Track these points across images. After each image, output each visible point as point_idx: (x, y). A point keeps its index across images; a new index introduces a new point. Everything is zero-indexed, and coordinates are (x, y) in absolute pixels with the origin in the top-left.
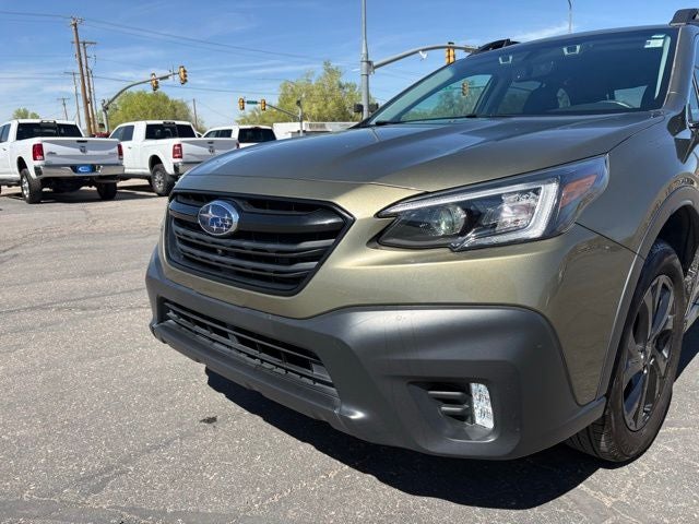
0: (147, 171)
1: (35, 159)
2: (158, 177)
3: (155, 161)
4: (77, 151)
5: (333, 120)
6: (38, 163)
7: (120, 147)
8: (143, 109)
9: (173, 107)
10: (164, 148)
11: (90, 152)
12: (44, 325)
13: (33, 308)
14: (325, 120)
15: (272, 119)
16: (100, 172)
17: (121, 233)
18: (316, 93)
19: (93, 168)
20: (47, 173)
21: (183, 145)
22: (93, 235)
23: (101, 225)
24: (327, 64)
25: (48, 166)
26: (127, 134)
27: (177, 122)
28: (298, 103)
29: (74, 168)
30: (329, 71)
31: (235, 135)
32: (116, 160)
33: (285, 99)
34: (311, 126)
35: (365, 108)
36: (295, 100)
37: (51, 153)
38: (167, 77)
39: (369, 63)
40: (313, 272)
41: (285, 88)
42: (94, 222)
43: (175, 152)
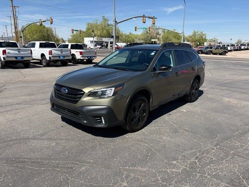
0: (40, 58)
1: (3, 55)
2: (44, 61)
3: (43, 55)
4: (17, 52)
5: (106, 37)
6: (4, 56)
7: (31, 51)
8: (36, 30)
9: (47, 30)
10: (46, 51)
11: (21, 53)
12: (22, 108)
13: (18, 104)
14: (103, 37)
15: (83, 36)
16: (25, 59)
17: (34, 82)
18: (100, 27)
19: (22, 57)
20: (7, 59)
21: (53, 51)
22: (26, 82)
23: (27, 78)
24: (103, 17)
25: (7, 57)
26: (33, 45)
27: (50, 42)
28: (93, 31)
29: (16, 58)
30: (104, 19)
31: (69, 47)
32: (30, 55)
33: (88, 29)
34: (97, 39)
35: (114, 37)
36: (92, 30)
37: (8, 53)
38: (45, 21)
39: (116, 21)
40: (79, 100)
41: (88, 25)
42: (25, 77)
43: (50, 53)
